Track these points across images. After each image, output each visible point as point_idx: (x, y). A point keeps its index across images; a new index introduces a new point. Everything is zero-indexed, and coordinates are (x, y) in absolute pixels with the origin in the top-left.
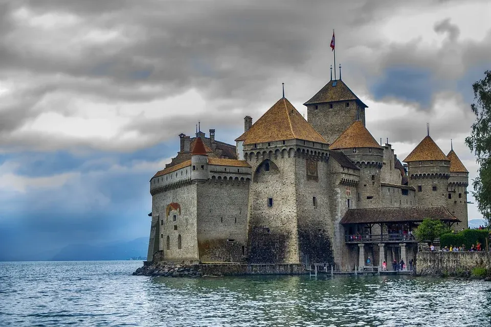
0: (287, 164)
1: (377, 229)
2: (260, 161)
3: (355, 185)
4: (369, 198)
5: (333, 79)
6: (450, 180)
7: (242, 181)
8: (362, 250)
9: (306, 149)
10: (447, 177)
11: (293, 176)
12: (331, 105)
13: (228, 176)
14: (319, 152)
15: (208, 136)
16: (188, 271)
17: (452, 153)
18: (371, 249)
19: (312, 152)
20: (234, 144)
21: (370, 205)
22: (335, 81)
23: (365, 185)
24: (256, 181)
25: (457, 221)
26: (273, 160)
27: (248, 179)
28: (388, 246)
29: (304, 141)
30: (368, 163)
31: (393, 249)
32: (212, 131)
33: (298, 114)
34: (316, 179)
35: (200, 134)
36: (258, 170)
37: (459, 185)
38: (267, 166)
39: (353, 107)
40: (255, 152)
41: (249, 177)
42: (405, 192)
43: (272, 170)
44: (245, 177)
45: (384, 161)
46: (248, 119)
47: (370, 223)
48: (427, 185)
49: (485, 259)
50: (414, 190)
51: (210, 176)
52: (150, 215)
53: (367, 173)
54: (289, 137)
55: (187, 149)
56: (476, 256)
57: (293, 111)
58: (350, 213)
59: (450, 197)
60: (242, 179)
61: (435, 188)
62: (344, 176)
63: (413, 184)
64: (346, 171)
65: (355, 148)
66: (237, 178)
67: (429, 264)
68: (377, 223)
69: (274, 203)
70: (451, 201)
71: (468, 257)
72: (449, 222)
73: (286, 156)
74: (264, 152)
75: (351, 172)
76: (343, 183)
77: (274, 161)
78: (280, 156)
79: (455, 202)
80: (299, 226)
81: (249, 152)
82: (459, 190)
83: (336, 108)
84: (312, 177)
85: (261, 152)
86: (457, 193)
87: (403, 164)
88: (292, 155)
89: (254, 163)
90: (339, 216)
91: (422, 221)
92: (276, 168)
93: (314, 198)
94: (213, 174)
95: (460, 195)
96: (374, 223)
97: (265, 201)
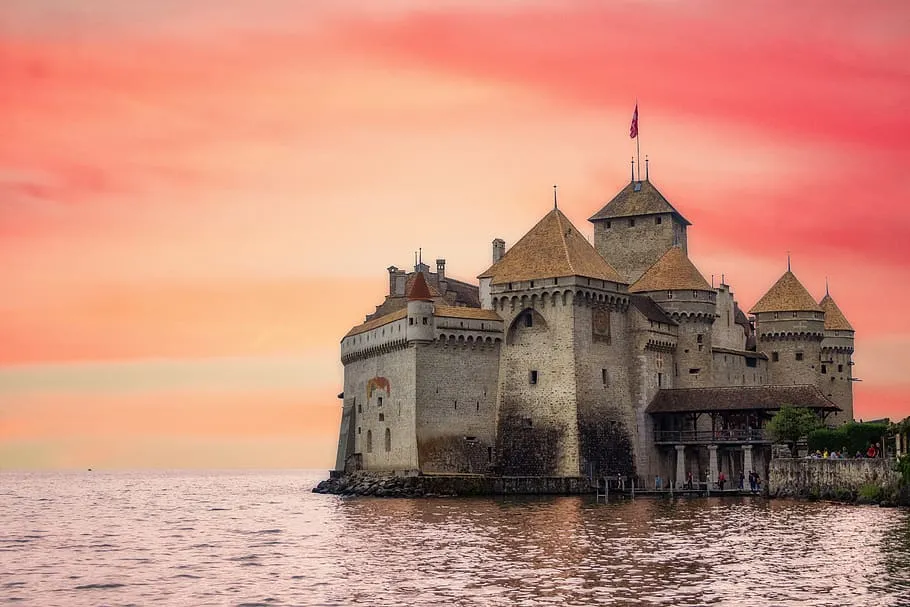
0: (561, 317)
1: (705, 422)
2: (518, 311)
3: (670, 350)
4: (693, 371)
5: (636, 179)
6: (825, 343)
7: (487, 342)
8: (681, 456)
9: (591, 293)
10: (819, 338)
11: (570, 336)
12: (632, 220)
13: (466, 335)
14: (612, 298)
15: (433, 269)
16: (402, 486)
17: (827, 299)
18: (695, 453)
19: (601, 296)
20: (476, 283)
21: (694, 383)
22: (640, 182)
23: (687, 351)
24: (511, 342)
25: (836, 409)
26: (538, 308)
27: (498, 340)
28: (723, 450)
29: (589, 279)
30: (692, 314)
31: (730, 454)
32: (441, 263)
33: (578, 235)
34: (607, 339)
35: (421, 268)
36: (514, 326)
37: (839, 351)
38: (527, 318)
39: (668, 223)
40: (510, 297)
41: (499, 336)
42: (751, 362)
43: (536, 326)
44: (494, 336)
45: (718, 313)
46: (499, 244)
47: (695, 412)
48: (787, 350)
49: (881, 472)
50: (766, 359)
51: (437, 334)
52: (341, 396)
53: (690, 331)
54: (565, 273)
55: (400, 291)
56: (867, 465)
57: (570, 231)
58: (663, 396)
59: (824, 371)
60: (489, 339)
61: (799, 357)
62: (652, 336)
63: (766, 349)
64: (656, 327)
65: (671, 291)
66: (479, 338)
67: (790, 479)
68: (705, 412)
69: (540, 378)
70: (826, 377)
71: (853, 467)
72: (823, 410)
73: (560, 302)
74: (524, 297)
75: (664, 329)
76: (651, 347)
77: (541, 312)
78: (549, 302)
79: (833, 378)
80: (579, 416)
81: (499, 297)
82: (840, 359)
83: (640, 225)
84: (601, 337)
85: (520, 296)
86: (837, 364)
87: (748, 316)
88: (570, 300)
89: (508, 314)
90: (645, 401)
91: (778, 409)
92: (543, 322)
93: (604, 371)
94: (441, 331)
95: (840, 367)
96: (701, 412)
97: (526, 375)
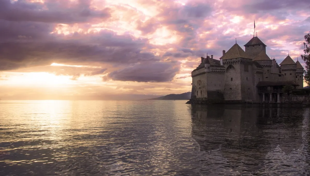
0: (237, 67)
1: (269, 88)
2: (228, 65)
3: (261, 73)
4: (266, 78)
5: (254, 37)
6: (296, 71)
8: (264, 96)
10: (295, 70)
11: (240, 70)
12: (253, 46)
13: (217, 71)
14: (249, 62)
15: (210, 57)
16: (204, 102)
17: (298, 62)
18: (267, 96)
19: (246, 62)
20: (219, 60)
21: (266, 80)
22: (255, 37)
23: (265, 73)
24: (227, 72)
25: (298, 85)
26: (232, 65)
27: (224, 72)
28: (273, 94)
30: (266, 65)
31: (275, 95)
32: (212, 56)
33: (241, 49)
34: (248, 71)
35: (208, 57)
36: (228, 68)
37: (300, 73)
38: (230, 67)
39: (261, 46)
40: (226, 62)
41: (224, 71)
42: (280, 76)
43: (232, 69)
44: (223, 71)
45: (273, 65)
46: (224, 51)
47: (267, 86)
48: (288, 73)
49: (307, 98)
50: (283, 75)
51: (211, 70)
52: (192, 84)
53: (266, 69)
54: (238, 57)
55: (204, 62)
56: (304, 97)
57: (239, 48)
58: (260, 83)
59: (296, 77)
61: (291, 74)
62: (257, 70)
63: (283, 73)
64: (258, 68)
65: (262, 60)
66: (220, 71)
67: (287, 100)
68: (269, 86)
69: (233, 79)
70: (297, 79)
71: (301, 97)
72: (295, 86)
73: (237, 63)
74: (230, 62)
75: (260, 68)
76: (258, 73)
77: (233, 65)
78: (235, 64)
79: (299, 79)
80: (241, 87)
81: (224, 62)
82: (300, 75)
83: (255, 47)
84: (246, 70)
85: (229, 62)
86: (300, 76)
87: (280, 66)
88: (239, 63)
89: (226, 66)
90: (256, 84)
91: (285, 85)
92: (234, 68)
93: (247, 78)
94: (212, 70)
95: (300, 77)
96: (268, 86)
97: (230, 79)
